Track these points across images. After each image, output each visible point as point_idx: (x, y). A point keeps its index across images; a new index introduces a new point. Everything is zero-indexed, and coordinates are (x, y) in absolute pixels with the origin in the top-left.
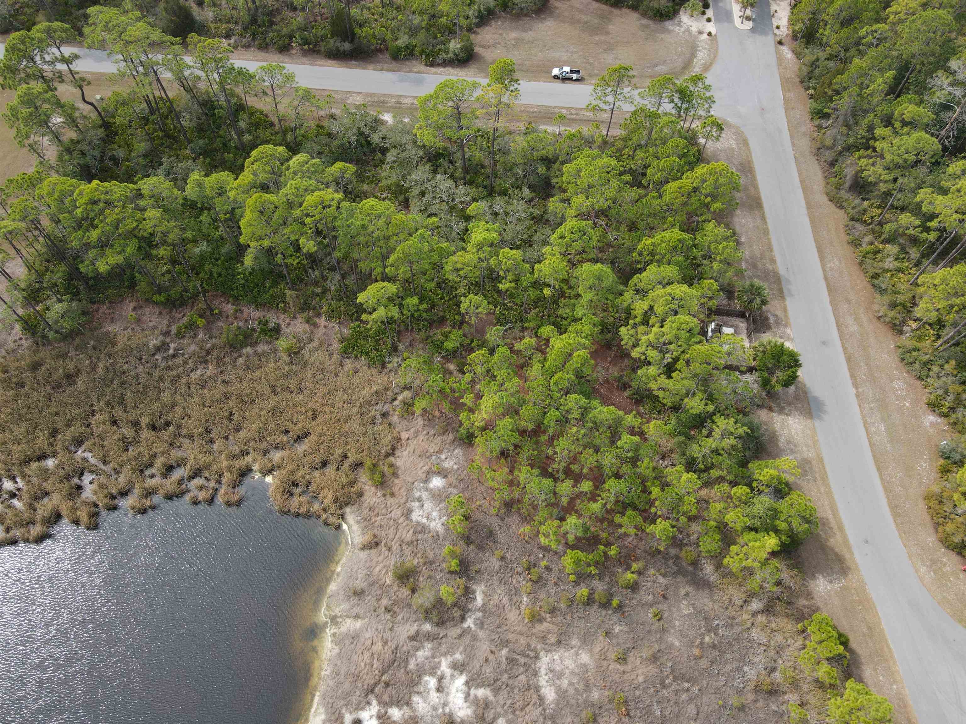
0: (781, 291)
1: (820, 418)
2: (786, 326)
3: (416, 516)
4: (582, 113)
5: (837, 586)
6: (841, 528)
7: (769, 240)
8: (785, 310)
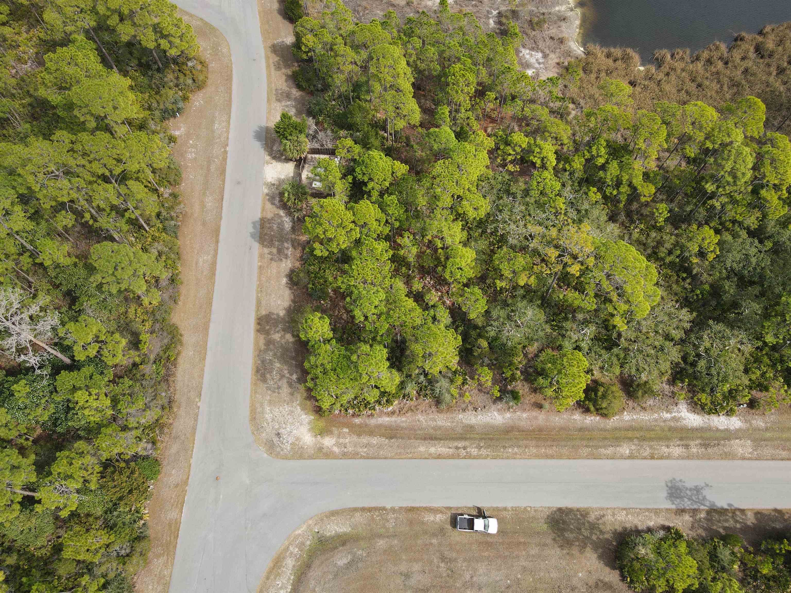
0: (262, 227)
1: (261, 128)
2: (267, 195)
3: (540, 55)
4: (451, 451)
5: (280, 40)
6: (268, 67)
7: (260, 280)
8: (263, 209)
